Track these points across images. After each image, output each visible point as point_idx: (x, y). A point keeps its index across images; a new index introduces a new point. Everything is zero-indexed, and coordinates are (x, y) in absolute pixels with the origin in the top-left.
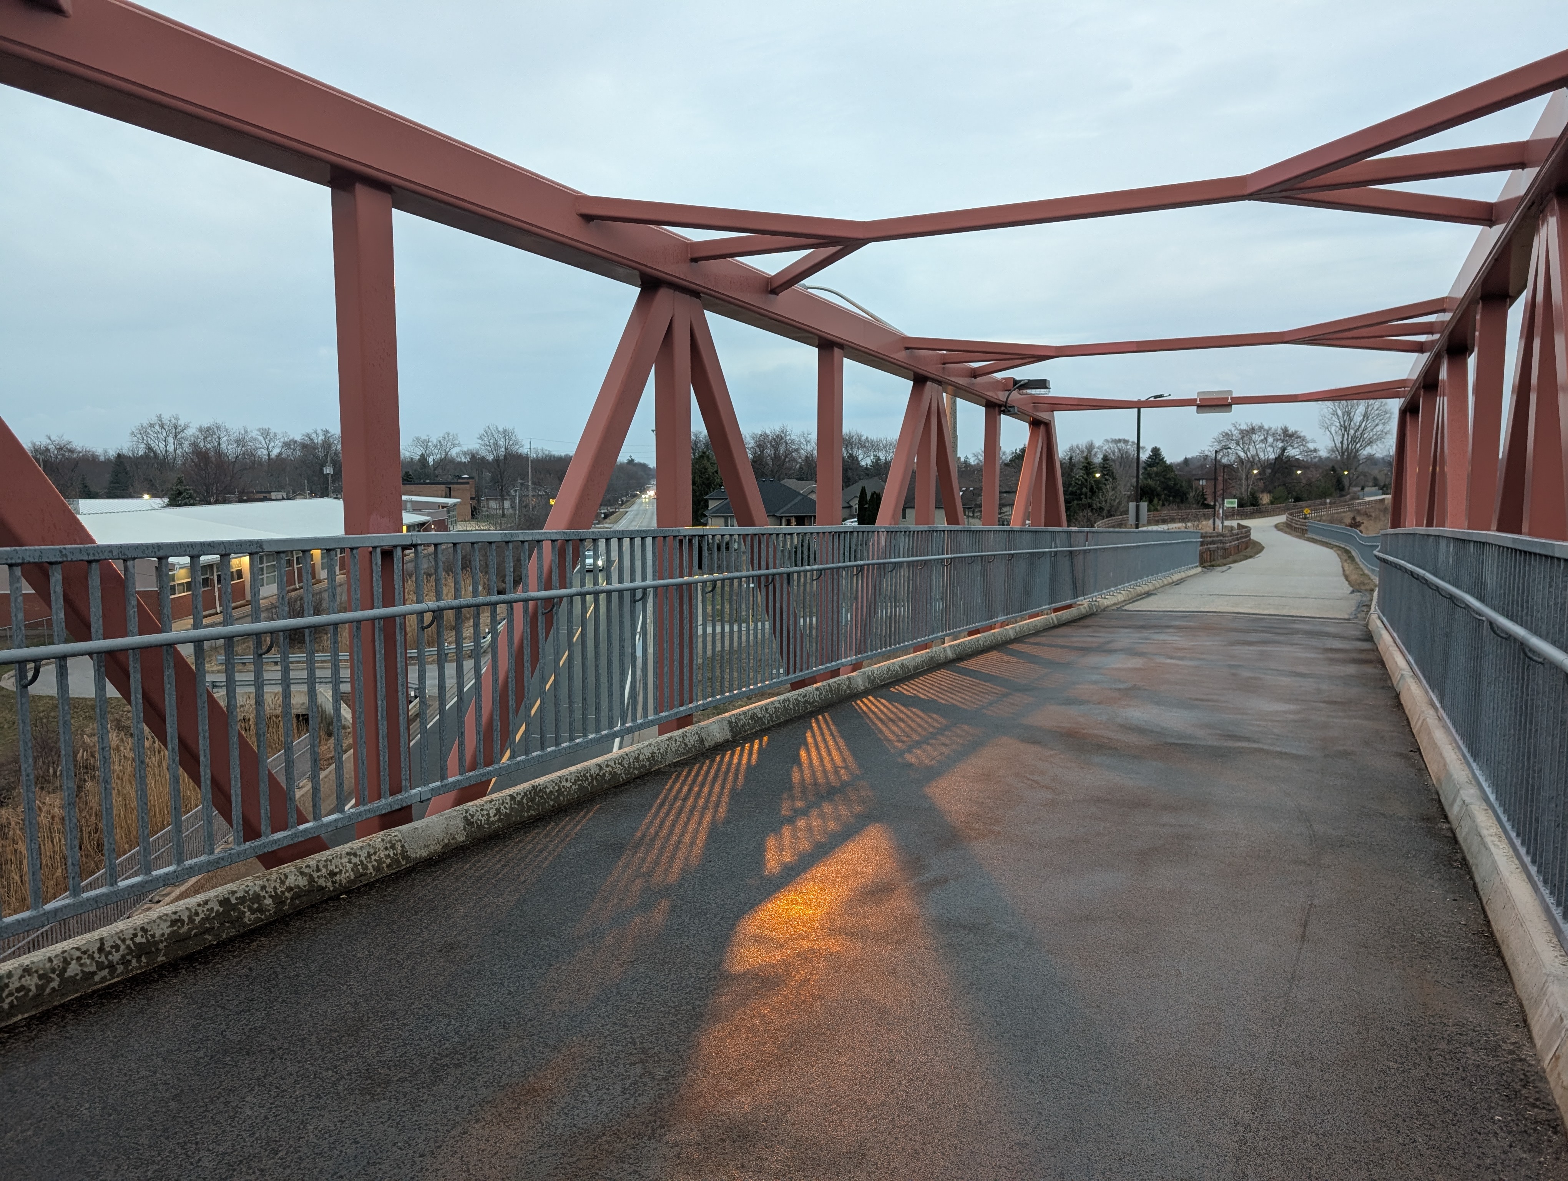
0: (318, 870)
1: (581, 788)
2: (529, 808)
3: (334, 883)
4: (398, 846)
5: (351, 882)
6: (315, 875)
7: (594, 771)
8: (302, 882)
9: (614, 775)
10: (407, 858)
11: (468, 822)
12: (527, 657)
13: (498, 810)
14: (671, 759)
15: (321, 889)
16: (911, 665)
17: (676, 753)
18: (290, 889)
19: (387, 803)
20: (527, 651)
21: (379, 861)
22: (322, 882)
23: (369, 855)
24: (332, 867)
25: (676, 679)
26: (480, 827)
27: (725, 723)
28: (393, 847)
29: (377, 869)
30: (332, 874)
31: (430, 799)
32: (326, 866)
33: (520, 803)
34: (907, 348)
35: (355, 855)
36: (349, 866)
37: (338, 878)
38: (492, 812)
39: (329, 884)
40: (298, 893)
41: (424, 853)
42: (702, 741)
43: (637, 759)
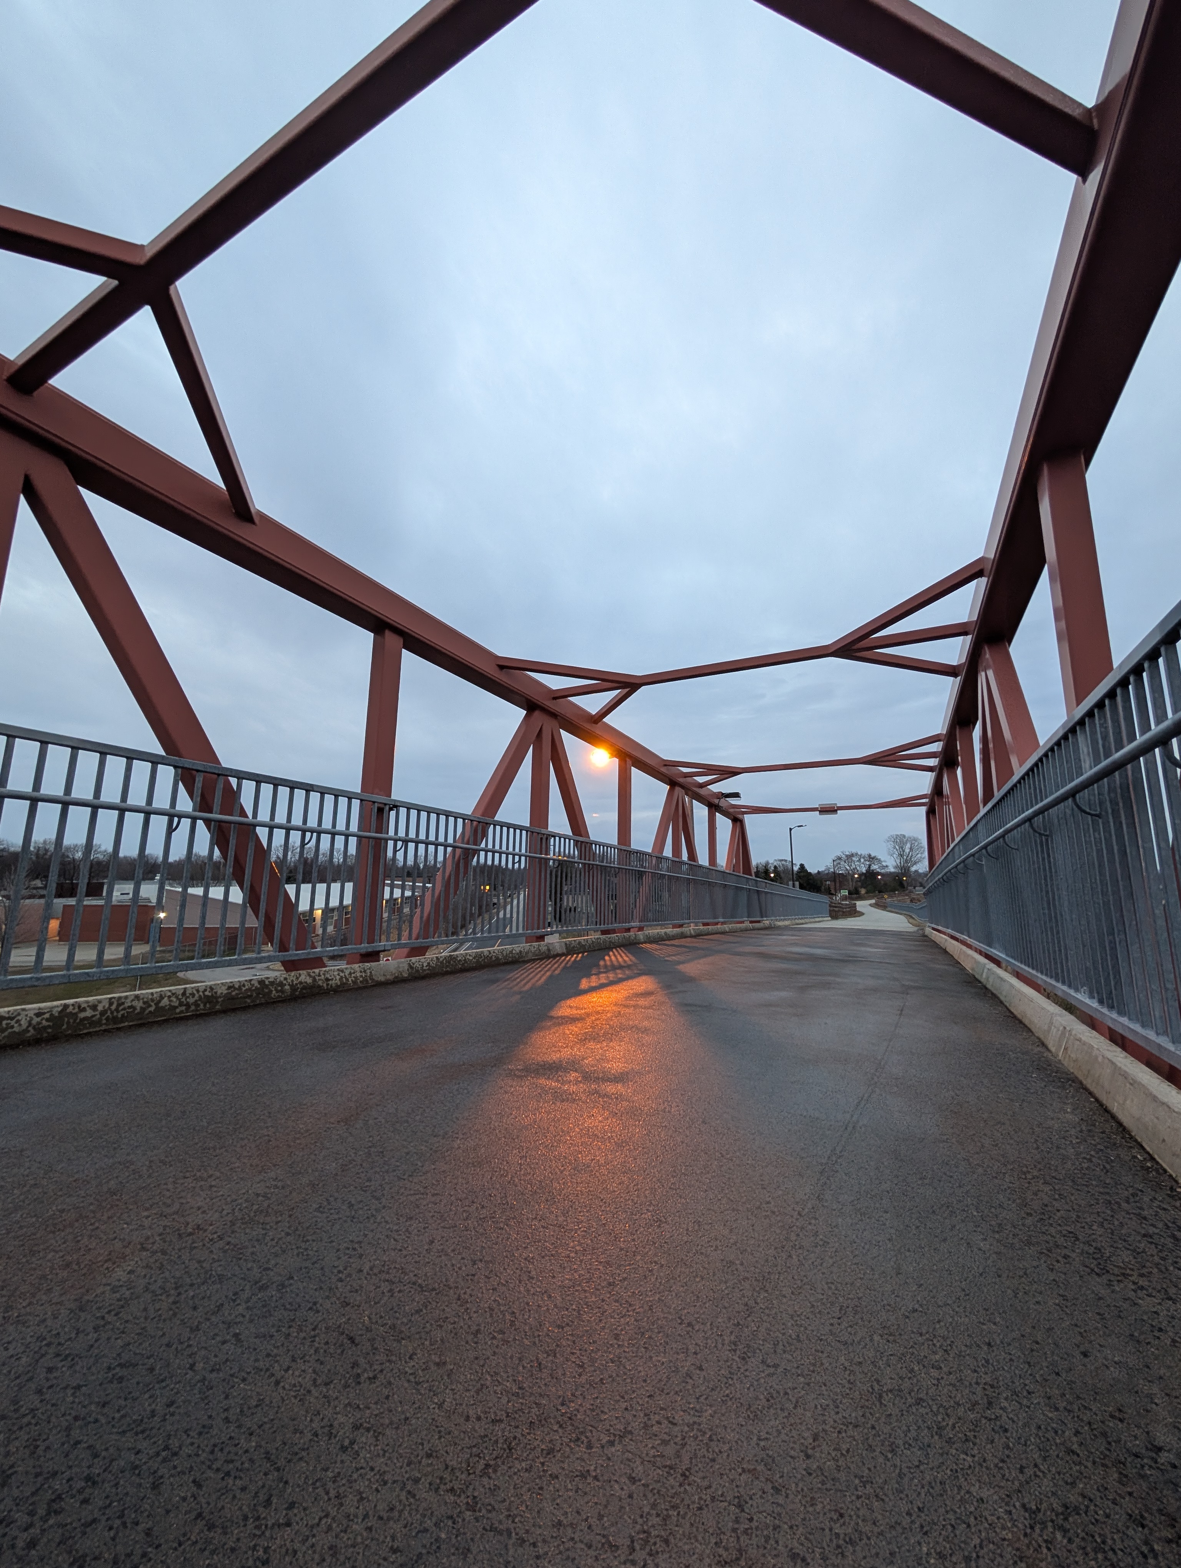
0: (319, 975)
1: (478, 961)
2: (447, 966)
3: (328, 985)
4: (368, 971)
5: (337, 986)
6: (317, 978)
7: (486, 954)
8: (309, 980)
9: (497, 958)
10: (372, 979)
11: (411, 967)
12: (452, 885)
13: (429, 963)
14: (530, 956)
15: (319, 986)
16: (671, 934)
17: (534, 954)
18: (301, 983)
19: (365, 947)
20: (452, 880)
21: (356, 978)
22: (320, 983)
23: (350, 974)
24: (328, 976)
25: (536, 913)
26: (417, 971)
27: (563, 945)
28: (365, 971)
29: (354, 982)
30: (327, 980)
31: (389, 950)
32: (324, 974)
33: (441, 963)
34: (665, 765)
35: (342, 971)
36: (338, 977)
37: (330, 982)
38: (425, 964)
39: (325, 985)
40: (306, 987)
41: (382, 979)
42: (549, 950)
43: (511, 952)
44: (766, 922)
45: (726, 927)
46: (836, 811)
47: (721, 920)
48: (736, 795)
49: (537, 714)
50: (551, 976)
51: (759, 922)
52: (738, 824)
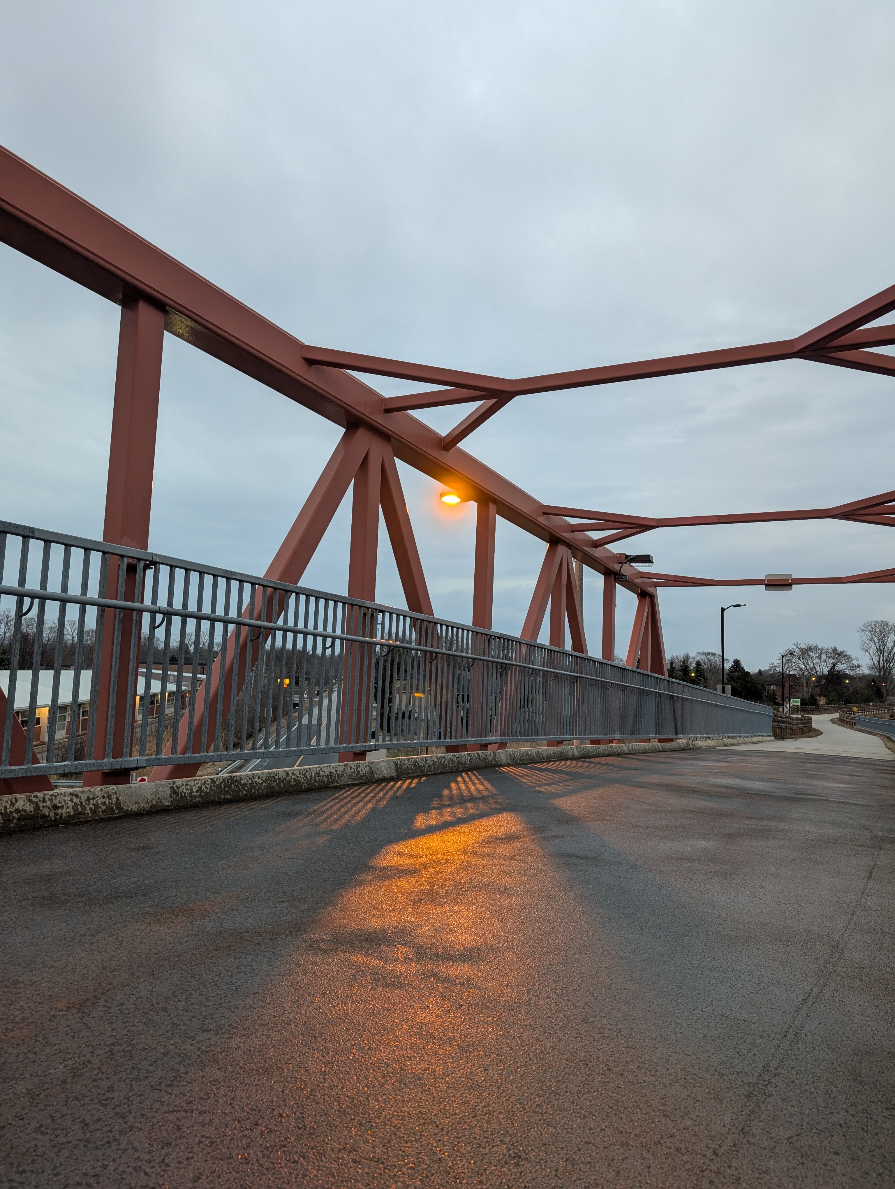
0: (44, 801)
1: (270, 786)
2: (226, 793)
3: (56, 814)
4: (114, 797)
5: (69, 816)
6: (41, 804)
7: (282, 775)
8: (29, 808)
9: (298, 782)
10: (120, 808)
11: (174, 792)
12: (235, 678)
13: (200, 788)
14: (345, 780)
15: (44, 817)
16: (545, 754)
17: (350, 777)
18: (18, 811)
19: (108, 763)
20: (235, 672)
21: (96, 806)
22: (46, 812)
23: (88, 799)
24: (56, 802)
25: (355, 719)
26: (183, 797)
27: (392, 764)
28: (109, 797)
29: (94, 812)
30: (56, 807)
31: (145, 767)
32: (51, 800)
33: (219, 787)
34: (545, 514)
35: (77, 796)
36: (70, 804)
37: (60, 811)
38: (195, 789)
39: (52, 814)
40: (24, 816)
41: (134, 808)
42: (372, 772)
43: (318, 774)
44: (682, 741)
45: (625, 747)
46: (790, 585)
47: (617, 736)
48: (646, 559)
49: (361, 434)
50: (374, 810)
51: (671, 740)
52: (648, 599)
